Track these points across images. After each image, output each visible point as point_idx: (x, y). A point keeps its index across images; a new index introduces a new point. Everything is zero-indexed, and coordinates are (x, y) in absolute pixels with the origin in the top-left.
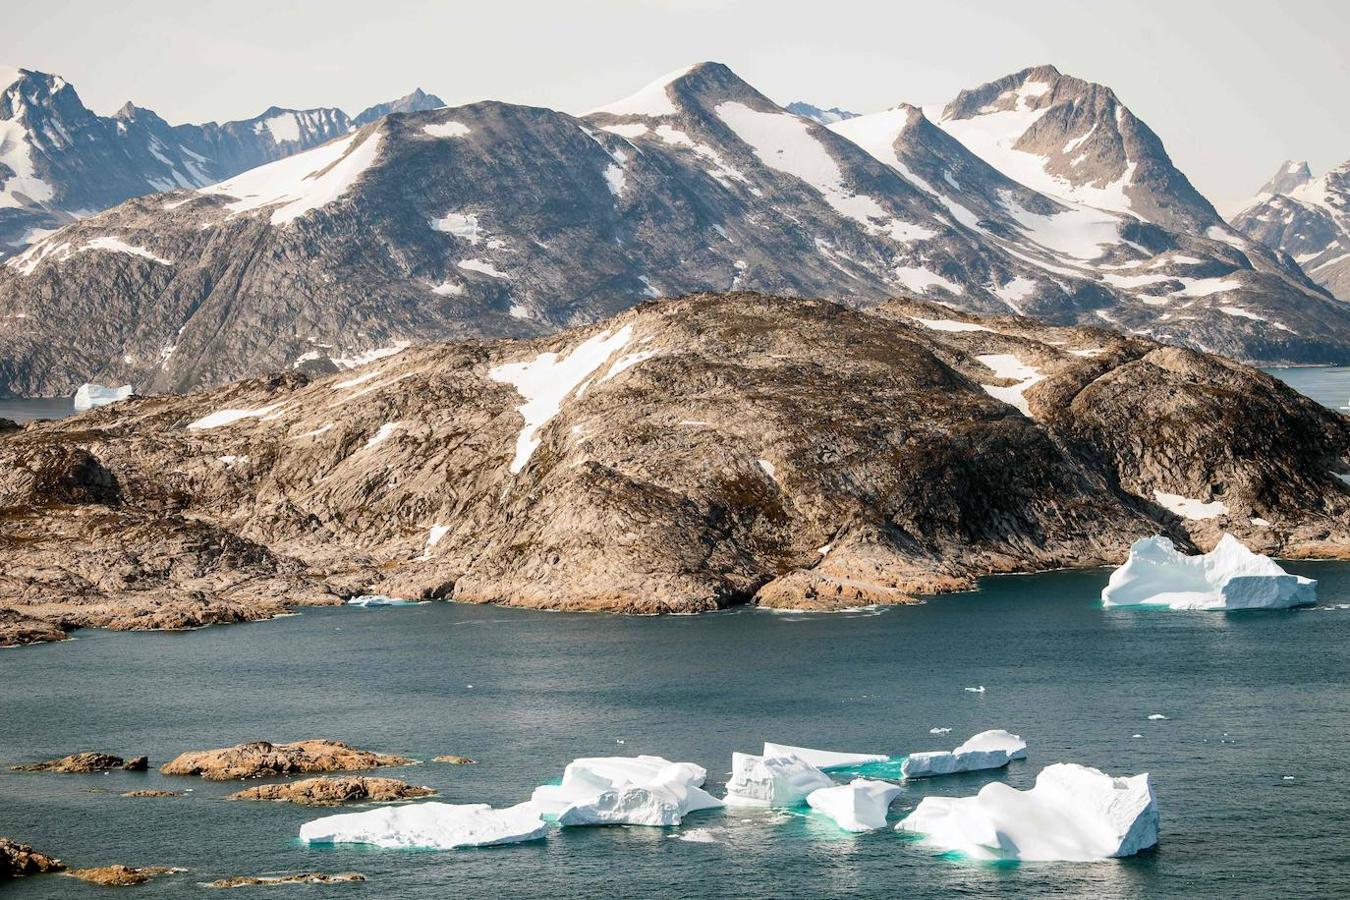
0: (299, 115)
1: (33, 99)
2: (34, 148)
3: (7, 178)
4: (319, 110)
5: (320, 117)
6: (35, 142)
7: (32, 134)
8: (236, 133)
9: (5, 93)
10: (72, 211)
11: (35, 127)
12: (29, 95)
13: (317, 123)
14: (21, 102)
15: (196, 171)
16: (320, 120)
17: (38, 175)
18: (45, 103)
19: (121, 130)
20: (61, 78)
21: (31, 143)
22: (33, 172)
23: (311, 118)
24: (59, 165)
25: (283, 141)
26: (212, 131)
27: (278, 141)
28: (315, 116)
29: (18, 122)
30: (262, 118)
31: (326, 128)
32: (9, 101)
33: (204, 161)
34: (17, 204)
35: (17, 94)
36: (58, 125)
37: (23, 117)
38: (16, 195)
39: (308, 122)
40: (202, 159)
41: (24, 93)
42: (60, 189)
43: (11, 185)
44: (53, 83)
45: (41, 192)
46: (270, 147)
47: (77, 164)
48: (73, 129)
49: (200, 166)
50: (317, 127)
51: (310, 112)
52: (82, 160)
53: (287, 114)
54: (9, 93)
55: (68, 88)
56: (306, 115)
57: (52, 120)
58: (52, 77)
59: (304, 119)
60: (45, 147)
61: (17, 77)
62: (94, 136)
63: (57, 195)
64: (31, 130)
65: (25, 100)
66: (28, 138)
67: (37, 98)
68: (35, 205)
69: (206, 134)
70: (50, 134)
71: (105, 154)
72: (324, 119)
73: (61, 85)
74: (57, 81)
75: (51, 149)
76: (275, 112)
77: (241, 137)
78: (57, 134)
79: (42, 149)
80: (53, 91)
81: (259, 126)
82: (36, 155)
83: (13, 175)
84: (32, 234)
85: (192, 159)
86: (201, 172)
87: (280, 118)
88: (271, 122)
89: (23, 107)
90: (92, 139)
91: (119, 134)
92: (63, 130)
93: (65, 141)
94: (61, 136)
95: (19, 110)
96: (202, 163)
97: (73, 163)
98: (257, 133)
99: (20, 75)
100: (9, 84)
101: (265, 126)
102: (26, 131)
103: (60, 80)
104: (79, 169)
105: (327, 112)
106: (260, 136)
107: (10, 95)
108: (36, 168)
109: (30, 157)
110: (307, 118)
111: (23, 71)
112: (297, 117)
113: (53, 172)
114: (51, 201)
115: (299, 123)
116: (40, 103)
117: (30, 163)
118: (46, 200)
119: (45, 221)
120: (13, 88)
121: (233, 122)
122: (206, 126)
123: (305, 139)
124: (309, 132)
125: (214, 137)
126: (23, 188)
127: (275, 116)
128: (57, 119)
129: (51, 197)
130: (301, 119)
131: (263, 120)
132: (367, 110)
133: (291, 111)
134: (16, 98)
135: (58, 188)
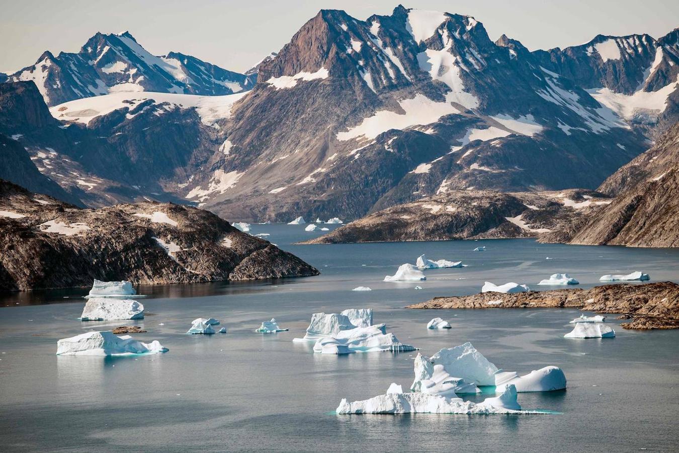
0: (619, 40)
1: (457, 34)
2: (462, 70)
3: (446, 92)
4: (633, 36)
5: (635, 41)
6: (462, 65)
7: (459, 60)
8: (574, 55)
9: (437, 31)
10: (493, 116)
11: (461, 55)
12: (453, 31)
13: (633, 46)
14: (449, 37)
15: (553, 84)
16: (634, 43)
17: (467, 90)
18: (465, 38)
19: (513, 55)
20: (473, 18)
21: (459, 66)
22: (463, 87)
23: (628, 43)
24: (480, 82)
25: (609, 60)
26: (557, 54)
27: (605, 60)
28: (631, 41)
29: (448, 51)
30: (592, 43)
31: (640, 49)
32: (440, 36)
33: (558, 77)
34: (457, 112)
35: (445, 31)
36: (475, 53)
37: (452, 48)
38: (454, 104)
39: (626, 46)
40: (555, 75)
41: (450, 30)
42: (483, 99)
43: (449, 97)
44: (468, 22)
45: (471, 102)
46: (599, 64)
47: (492, 81)
48: (486, 55)
49: (555, 81)
50: (632, 48)
51: (627, 38)
52: (495, 78)
53: (610, 40)
54: (439, 30)
55: (479, 25)
56: (624, 40)
57: (471, 49)
58: (467, 18)
59: (623, 43)
60: (469, 69)
61: (444, 19)
62: (500, 60)
63: (481, 104)
64: (458, 57)
65: (451, 36)
66: (457, 63)
67: (459, 34)
68: (469, 112)
69: (552, 57)
70: (471, 60)
71: (508, 73)
72: (637, 42)
73: (474, 24)
74: (471, 20)
75: (473, 71)
76: (601, 39)
77: (578, 58)
78: (475, 59)
79: (468, 71)
80: (469, 28)
81: (590, 49)
82: (464, 75)
83: (450, 90)
84: (471, 133)
85: (549, 75)
86: (557, 85)
87: (605, 43)
88: (599, 47)
89: (451, 40)
90: (499, 62)
91: (511, 58)
92: (479, 56)
93: (483, 65)
94: (479, 61)
95: (448, 43)
96: (556, 78)
97: (489, 81)
98: (589, 55)
99: (446, 17)
100: (439, 24)
101: (594, 49)
102: (455, 58)
103: (472, 20)
104: (494, 84)
105: (640, 37)
106: (592, 57)
107: (440, 32)
108: (466, 85)
109: (460, 77)
110: (625, 42)
111: (447, 14)
112: (617, 42)
113: (477, 87)
114: (478, 109)
115: (619, 46)
116: (462, 37)
117: (461, 81)
118: (475, 108)
119: (479, 124)
120: (442, 27)
121: (571, 47)
122: (552, 51)
123: (625, 57)
124: (628, 53)
125: (559, 59)
126: (457, 98)
127: (601, 42)
128: (474, 48)
129: (478, 105)
130: (620, 43)
131: (593, 45)
132: (668, 35)
133: (612, 38)
134: (445, 34)
135: (482, 100)
